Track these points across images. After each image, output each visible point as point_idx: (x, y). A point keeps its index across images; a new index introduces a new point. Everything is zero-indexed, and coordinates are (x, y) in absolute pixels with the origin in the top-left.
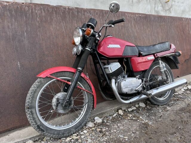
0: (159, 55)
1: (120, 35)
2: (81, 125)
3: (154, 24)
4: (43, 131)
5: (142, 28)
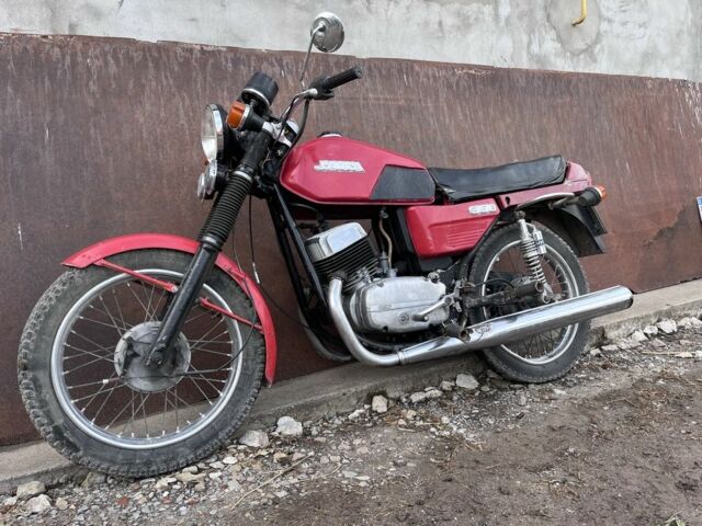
0: (518, 199)
1: (394, 139)
2: (215, 435)
3: (529, 101)
4: (73, 447)
5: (481, 113)
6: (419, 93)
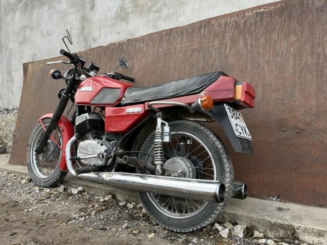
6: (210, 38)
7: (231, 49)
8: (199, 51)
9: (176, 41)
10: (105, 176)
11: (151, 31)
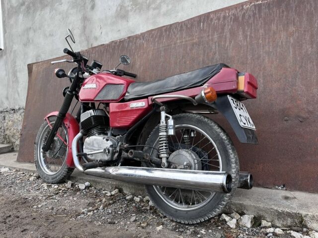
6: (209, 32)
7: (230, 42)
8: (199, 45)
9: (176, 36)
10: (112, 170)
11: (151, 28)
